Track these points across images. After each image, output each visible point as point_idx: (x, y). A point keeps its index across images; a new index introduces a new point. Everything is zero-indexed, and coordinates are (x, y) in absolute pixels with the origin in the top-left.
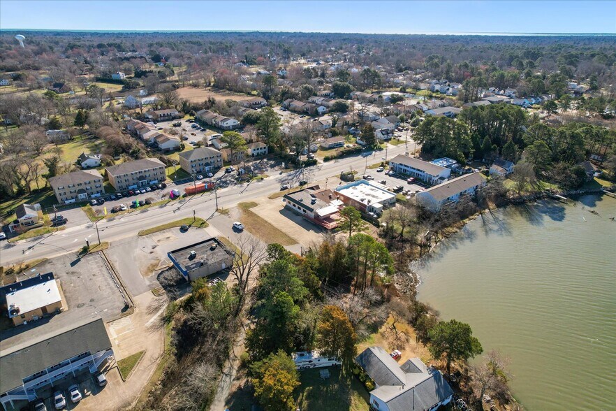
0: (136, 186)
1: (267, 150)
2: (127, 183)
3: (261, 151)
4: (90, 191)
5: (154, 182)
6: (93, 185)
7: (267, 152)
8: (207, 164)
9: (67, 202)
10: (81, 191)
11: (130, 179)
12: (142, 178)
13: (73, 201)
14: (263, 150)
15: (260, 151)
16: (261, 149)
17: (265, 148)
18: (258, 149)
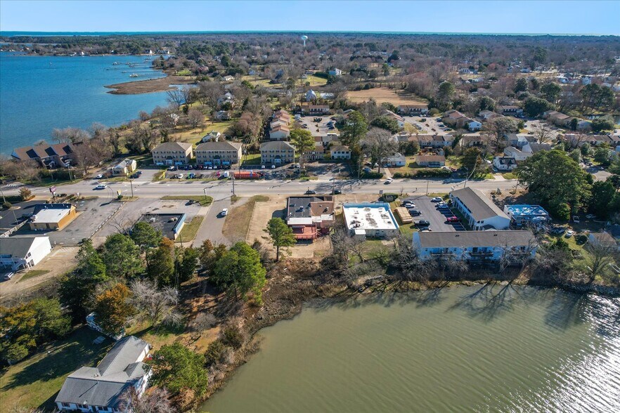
0: (211, 163)
1: (349, 155)
2: (205, 159)
3: (343, 155)
4: (176, 159)
5: (226, 163)
6: (178, 154)
7: (350, 157)
8: (278, 157)
9: (158, 164)
10: (170, 158)
11: (208, 156)
12: (217, 157)
13: (162, 164)
14: (345, 155)
15: (341, 155)
16: (343, 153)
17: (347, 153)
18: (339, 153)
